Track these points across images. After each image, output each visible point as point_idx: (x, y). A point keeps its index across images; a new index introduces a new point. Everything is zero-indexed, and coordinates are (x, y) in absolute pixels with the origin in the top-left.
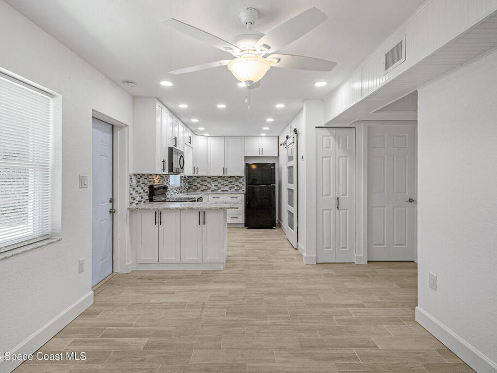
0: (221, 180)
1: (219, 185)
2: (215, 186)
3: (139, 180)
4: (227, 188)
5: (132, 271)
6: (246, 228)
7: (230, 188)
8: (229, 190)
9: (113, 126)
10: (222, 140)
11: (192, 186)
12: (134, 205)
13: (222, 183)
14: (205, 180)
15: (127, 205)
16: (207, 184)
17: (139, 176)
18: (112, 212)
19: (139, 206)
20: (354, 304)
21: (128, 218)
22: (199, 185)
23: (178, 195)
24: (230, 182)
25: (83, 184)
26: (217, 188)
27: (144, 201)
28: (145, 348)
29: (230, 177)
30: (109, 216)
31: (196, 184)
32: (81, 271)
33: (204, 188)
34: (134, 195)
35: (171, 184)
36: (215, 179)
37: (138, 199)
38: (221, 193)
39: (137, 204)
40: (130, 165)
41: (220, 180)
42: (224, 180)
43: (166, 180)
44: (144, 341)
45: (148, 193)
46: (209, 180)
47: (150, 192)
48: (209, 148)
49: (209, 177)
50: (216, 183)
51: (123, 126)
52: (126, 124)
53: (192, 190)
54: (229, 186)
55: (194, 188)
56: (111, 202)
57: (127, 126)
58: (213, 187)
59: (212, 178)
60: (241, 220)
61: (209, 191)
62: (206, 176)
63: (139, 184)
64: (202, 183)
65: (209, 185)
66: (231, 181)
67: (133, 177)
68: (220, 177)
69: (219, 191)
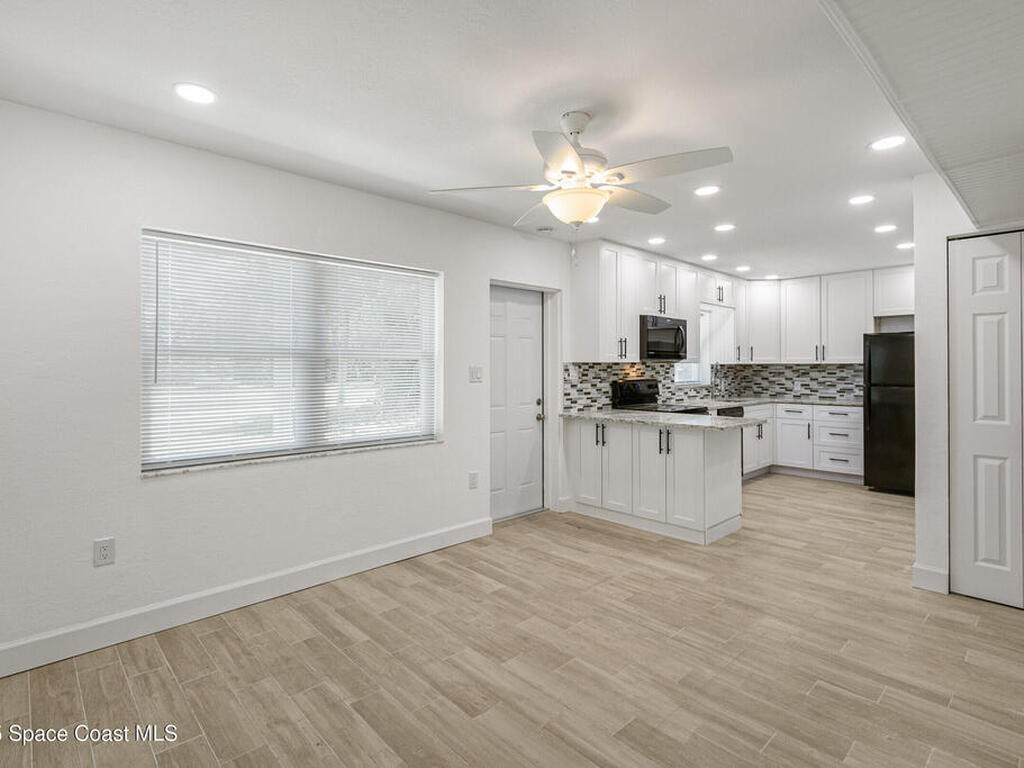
0: (817, 373)
1: (814, 385)
2: (802, 385)
3: (586, 372)
4: (832, 392)
5: (569, 512)
6: (867, 487)
7: (842, 391)
8: (838, 396)
9: (543, 293)
10: (814, 285)
11: (752, 384)
12: (574, 412)
13: (821, 380)
14: (780, 373)
15: (560, 410)
16: (784, 381)
17: (585, 368)
18: (541, 418)
19: (585, 414)
20: (915, 687)
21: (562, 431)
22: (765, 384)
23: (705, 400)
24: (842, 379)
25: (474, 376)
26: (808, 392)
27: (600, 406)
28: (493, 593)
29: (842, 367)
30: (537, 425)
31: (759, 380)
32: (473, 486)
33: (778, 389)
34: (574, 394)
35: (676, 379)
36: (801, 370)
37: (583, 401)
38: (818, 401)
39: (579, 410)
40: (567, 349)
41: (814, 374)
42: (824, 374)
43: (662, 373)
44: (499, 586)
45: (610, 394)
46: (788, 373)
47: (613, 392)
48: (783, 305)
49: (789, 367)
50: (806, 380)
51: (554, 292)
52: (557, 288)
53: (752, 392)
54: (840, 386)
55: (756, 389)
56: (539, 403)
57: (559, 290)
58: (798, 388)
59: (795, 368)
60: (857, 467)
61: (789, 397)
62: (782, 365)
63: (584, 378)
64: (774, 379)
65: (788, 384)
66: (843, 374)
67: (571, 368)
68: (814, 367)
69: (812, 399)
